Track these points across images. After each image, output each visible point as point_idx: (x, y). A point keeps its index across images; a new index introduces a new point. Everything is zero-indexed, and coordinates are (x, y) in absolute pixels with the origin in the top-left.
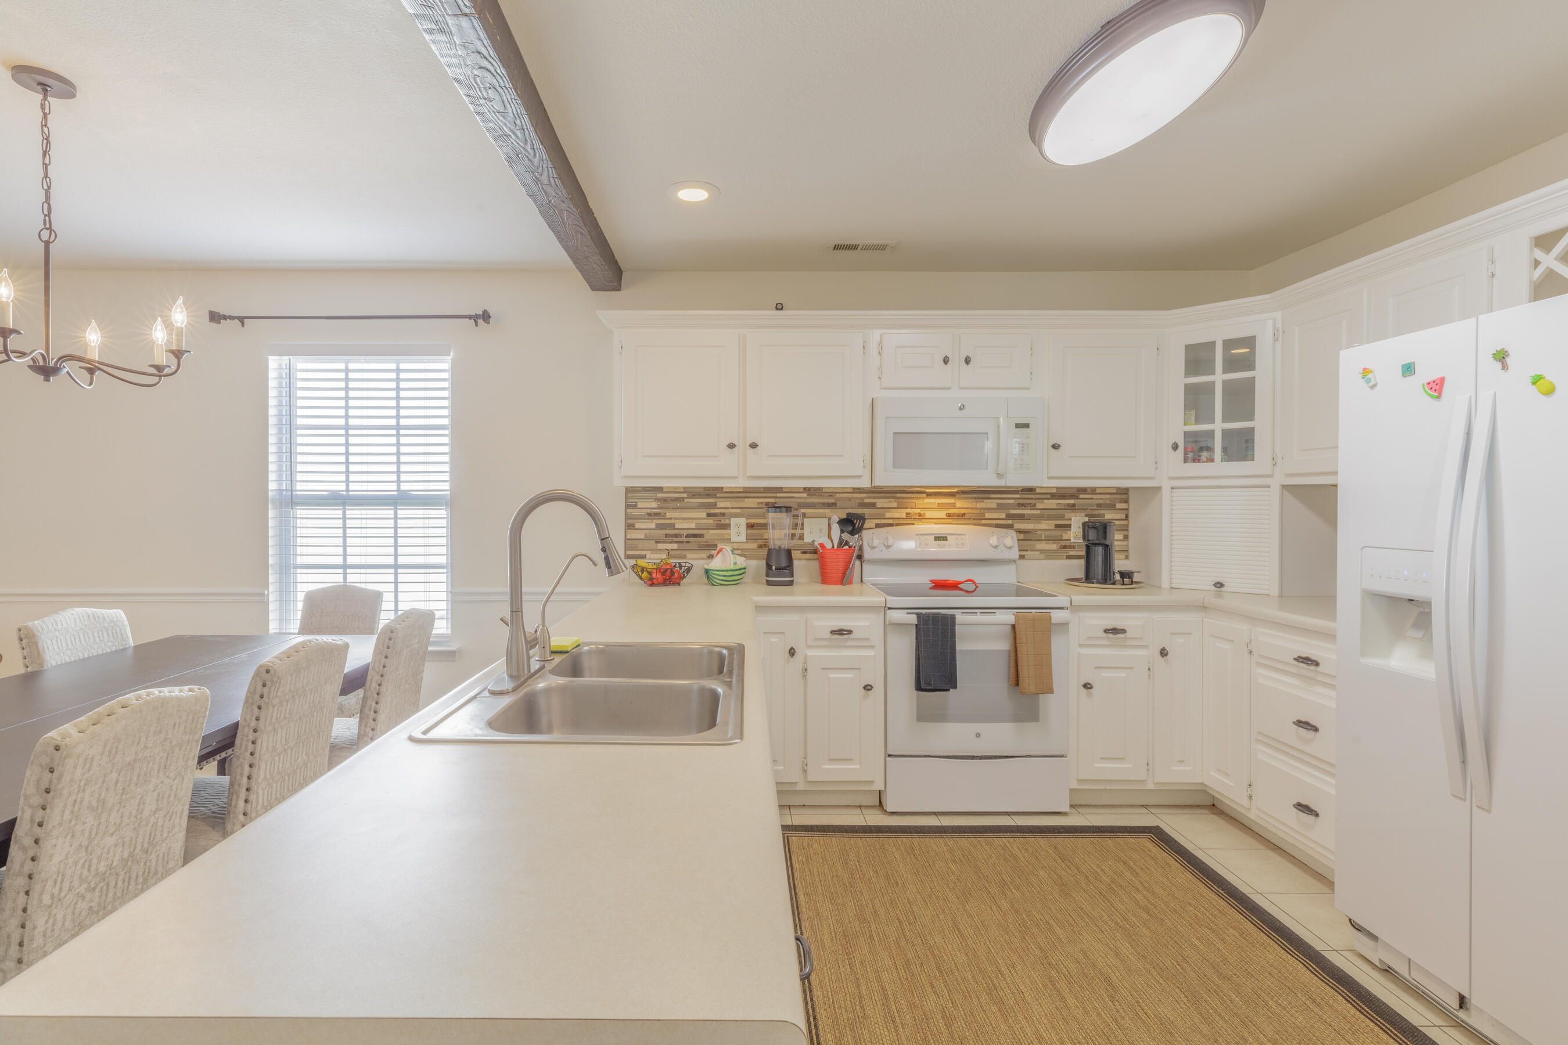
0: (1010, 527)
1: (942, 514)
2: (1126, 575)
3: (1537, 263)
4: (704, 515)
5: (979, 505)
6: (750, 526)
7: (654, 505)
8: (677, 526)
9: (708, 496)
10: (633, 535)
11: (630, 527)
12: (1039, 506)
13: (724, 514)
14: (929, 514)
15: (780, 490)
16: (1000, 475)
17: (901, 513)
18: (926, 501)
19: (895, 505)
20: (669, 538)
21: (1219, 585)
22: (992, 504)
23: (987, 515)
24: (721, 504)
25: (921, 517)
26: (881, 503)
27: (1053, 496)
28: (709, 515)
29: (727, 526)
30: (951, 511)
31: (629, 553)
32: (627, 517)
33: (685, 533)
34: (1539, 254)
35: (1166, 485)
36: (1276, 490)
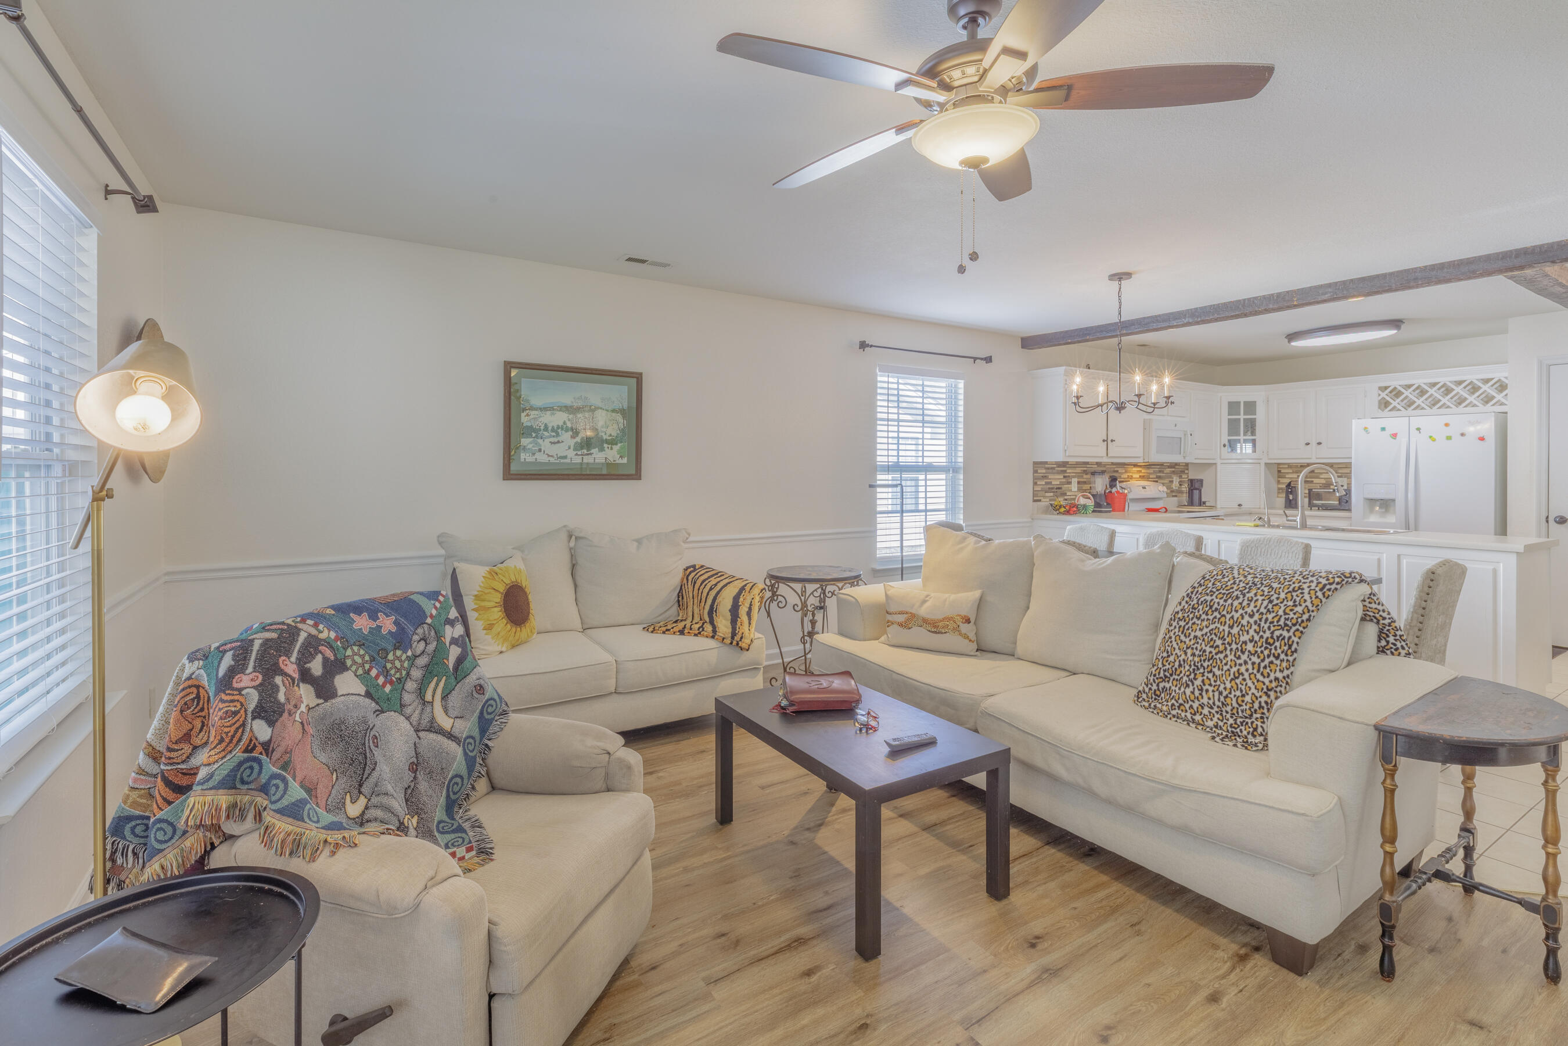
0: (1157, 482)
1: (1137, 476)
2: (1204, 503)
3: (1379, 395)
4: (1062, 477)
5: (1148, 471)
6: (1079, 483)
7: (1044, 471)
8: (1053, 483)
9: (1064, 466)
10: (1038, 488)
11: (1035, 484)
12: (1165, 472)
13: (1069, 476)
14: (1135, 476)
15: (1087, 463)
16: (1184, 457)
17: (1125, 476)
18: (1134, 469)
19: (1124, 471)
20: (1050, 490)
21: (1240, 505)
22: (1151, 471)
23: (1151, 476)
24: (1068, 471)
25: (1132, 478)
26: (1121, 470)
27: (1169, 467)
28: (1064, 477)
29: (1070, 483)
30: (1141, 474)
31: (1035, 498)
32: (1035, 478)
33: (1056, 487)
34: (1380, 392)
35: (1219, 462)
36: (1263, 466)
